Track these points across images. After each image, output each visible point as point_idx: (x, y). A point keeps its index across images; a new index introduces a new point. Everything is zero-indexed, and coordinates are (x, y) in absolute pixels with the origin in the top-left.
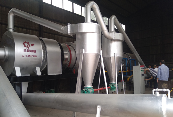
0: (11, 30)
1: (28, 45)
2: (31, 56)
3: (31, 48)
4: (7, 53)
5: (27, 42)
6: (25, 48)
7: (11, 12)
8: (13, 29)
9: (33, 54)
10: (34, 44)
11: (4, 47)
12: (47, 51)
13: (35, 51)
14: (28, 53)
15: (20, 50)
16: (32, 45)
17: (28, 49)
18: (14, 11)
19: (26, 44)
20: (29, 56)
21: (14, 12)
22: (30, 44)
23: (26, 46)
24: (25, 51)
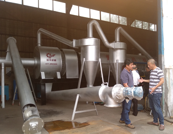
0: (39, 45)
1: (50, 56)
2: (52, 64)
3: (52, 58)
4: (36, 62)
5: (50, 53)
6: (48, 58)
7: (39, 31)
8: (41, 44)
9: (54, 62)
10: (55, 55)
11: (34, 58)
12: (66, 60)
13: (55, 60)
14: (50, 62)
15: (44, 60)
16: (53, 56)
17: (50, 59)
18: (41, 30)
19: (49, 55)
20: (51, 64)
21: (41, 32)
22: (52, 55)
23: (48, 57)
24: (48, 60)
